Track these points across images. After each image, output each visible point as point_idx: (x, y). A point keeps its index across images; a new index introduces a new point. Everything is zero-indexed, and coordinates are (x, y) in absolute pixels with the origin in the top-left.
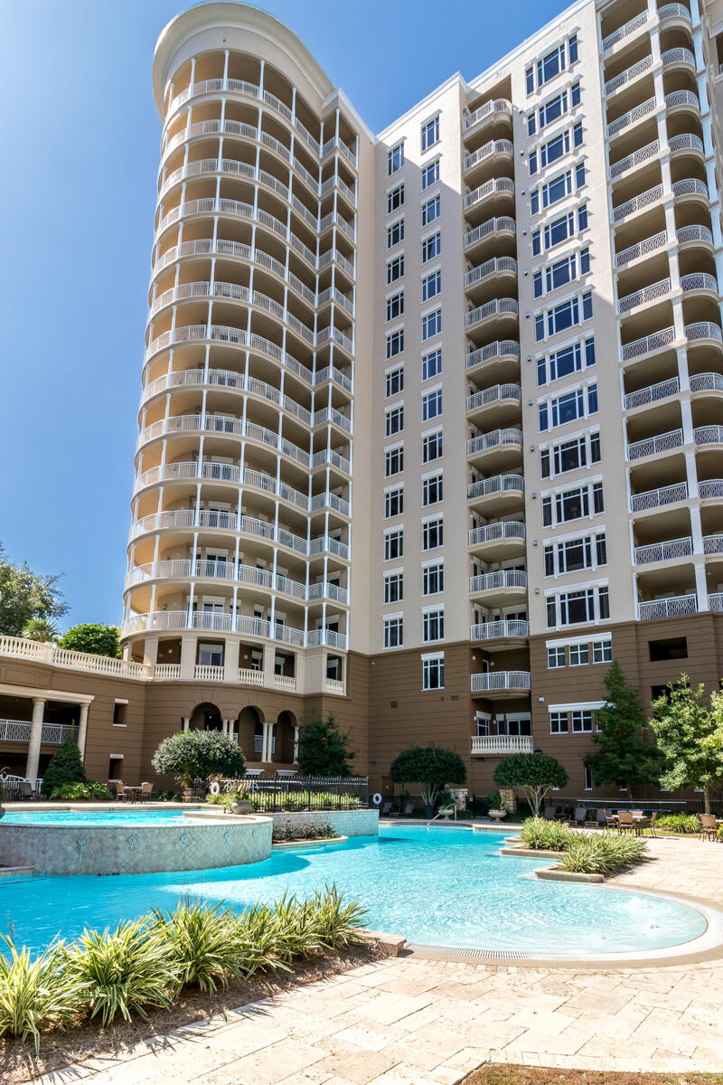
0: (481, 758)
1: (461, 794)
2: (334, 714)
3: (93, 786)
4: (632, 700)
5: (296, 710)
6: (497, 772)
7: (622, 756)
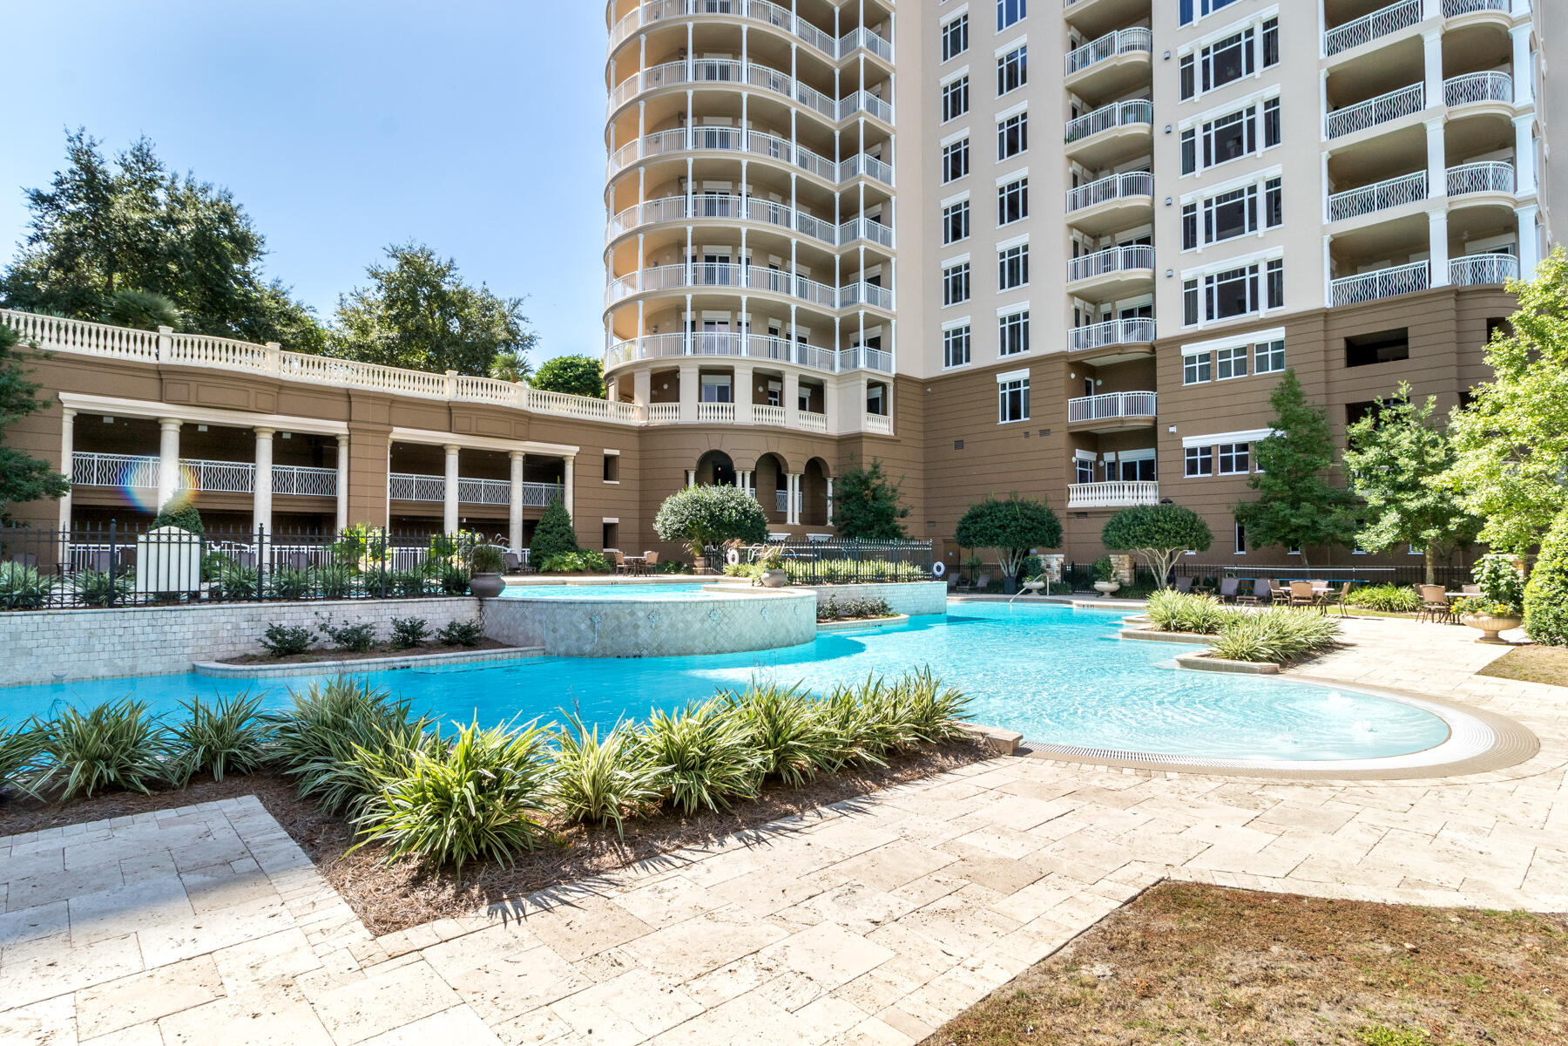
0: (1082, 514)
1: (1055, 561)
2: (879, 461)
3: (588, 556)
4: (1315, 425)
5: (828, 455)
6: (1107, 531)
7: (1295, 504)
